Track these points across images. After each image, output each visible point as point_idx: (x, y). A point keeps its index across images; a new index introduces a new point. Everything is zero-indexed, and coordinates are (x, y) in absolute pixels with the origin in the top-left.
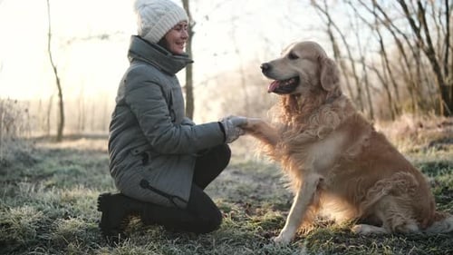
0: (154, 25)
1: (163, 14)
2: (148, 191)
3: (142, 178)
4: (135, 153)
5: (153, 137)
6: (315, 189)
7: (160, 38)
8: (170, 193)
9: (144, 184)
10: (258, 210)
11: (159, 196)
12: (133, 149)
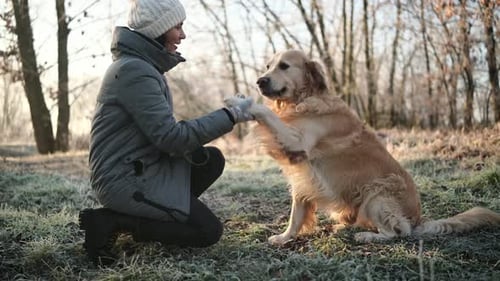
0: (156, 18)
1: (169, 10)
2: (143, 204)
3: (135, 190)
4: (127, 162)
5: (158, 136)
7: (160, 34)
8: (168, 206)
9: (138, 197)
11: (156, 210)
12: (124, 156)
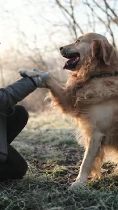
6: (100, 144)
10: (44, 165)
